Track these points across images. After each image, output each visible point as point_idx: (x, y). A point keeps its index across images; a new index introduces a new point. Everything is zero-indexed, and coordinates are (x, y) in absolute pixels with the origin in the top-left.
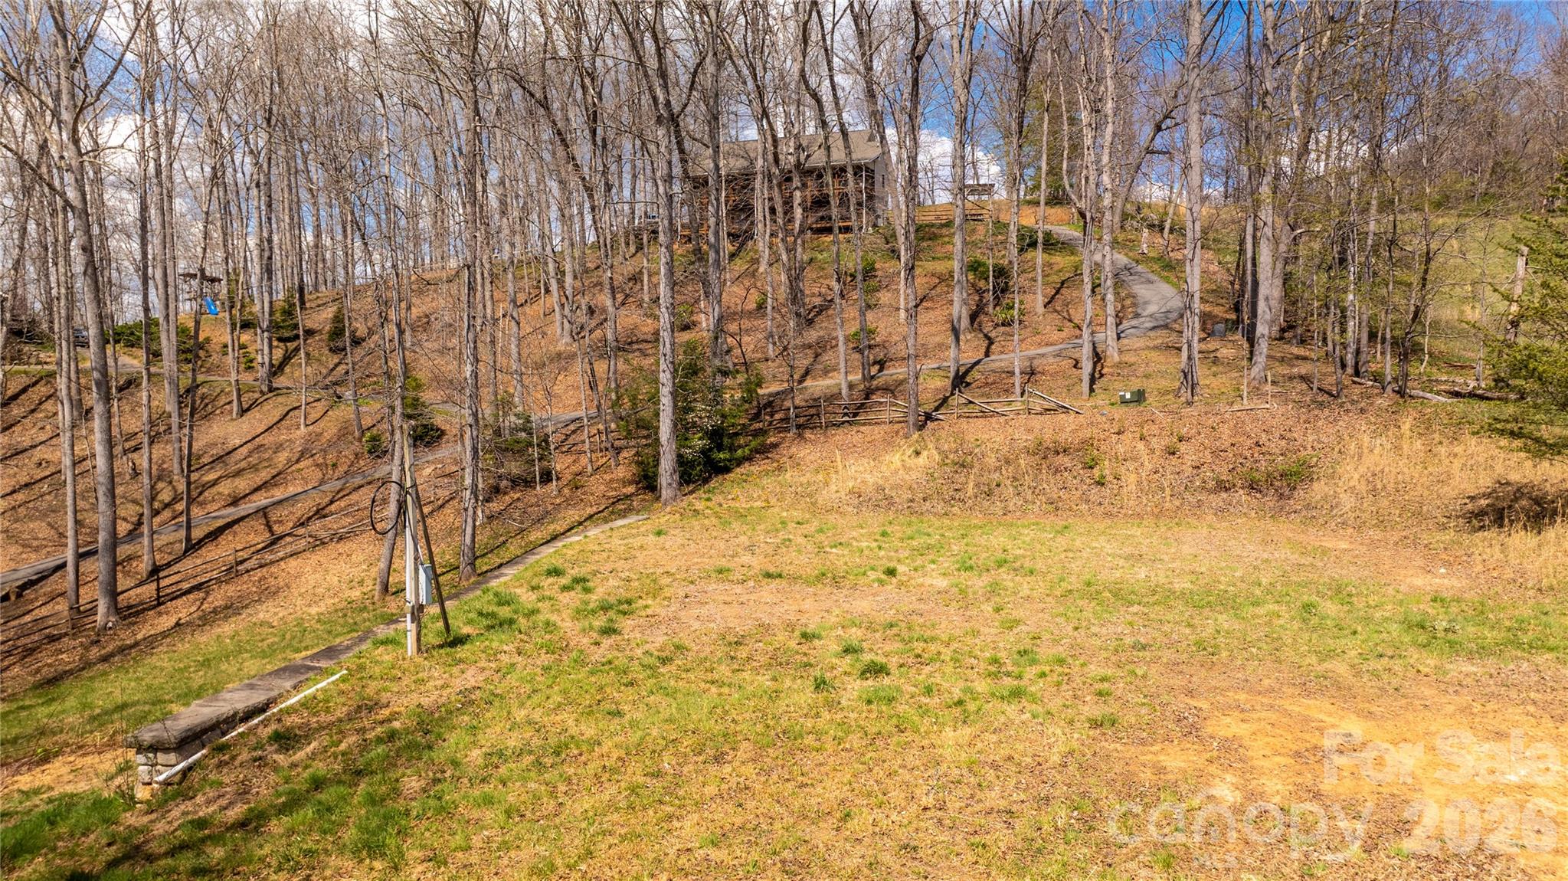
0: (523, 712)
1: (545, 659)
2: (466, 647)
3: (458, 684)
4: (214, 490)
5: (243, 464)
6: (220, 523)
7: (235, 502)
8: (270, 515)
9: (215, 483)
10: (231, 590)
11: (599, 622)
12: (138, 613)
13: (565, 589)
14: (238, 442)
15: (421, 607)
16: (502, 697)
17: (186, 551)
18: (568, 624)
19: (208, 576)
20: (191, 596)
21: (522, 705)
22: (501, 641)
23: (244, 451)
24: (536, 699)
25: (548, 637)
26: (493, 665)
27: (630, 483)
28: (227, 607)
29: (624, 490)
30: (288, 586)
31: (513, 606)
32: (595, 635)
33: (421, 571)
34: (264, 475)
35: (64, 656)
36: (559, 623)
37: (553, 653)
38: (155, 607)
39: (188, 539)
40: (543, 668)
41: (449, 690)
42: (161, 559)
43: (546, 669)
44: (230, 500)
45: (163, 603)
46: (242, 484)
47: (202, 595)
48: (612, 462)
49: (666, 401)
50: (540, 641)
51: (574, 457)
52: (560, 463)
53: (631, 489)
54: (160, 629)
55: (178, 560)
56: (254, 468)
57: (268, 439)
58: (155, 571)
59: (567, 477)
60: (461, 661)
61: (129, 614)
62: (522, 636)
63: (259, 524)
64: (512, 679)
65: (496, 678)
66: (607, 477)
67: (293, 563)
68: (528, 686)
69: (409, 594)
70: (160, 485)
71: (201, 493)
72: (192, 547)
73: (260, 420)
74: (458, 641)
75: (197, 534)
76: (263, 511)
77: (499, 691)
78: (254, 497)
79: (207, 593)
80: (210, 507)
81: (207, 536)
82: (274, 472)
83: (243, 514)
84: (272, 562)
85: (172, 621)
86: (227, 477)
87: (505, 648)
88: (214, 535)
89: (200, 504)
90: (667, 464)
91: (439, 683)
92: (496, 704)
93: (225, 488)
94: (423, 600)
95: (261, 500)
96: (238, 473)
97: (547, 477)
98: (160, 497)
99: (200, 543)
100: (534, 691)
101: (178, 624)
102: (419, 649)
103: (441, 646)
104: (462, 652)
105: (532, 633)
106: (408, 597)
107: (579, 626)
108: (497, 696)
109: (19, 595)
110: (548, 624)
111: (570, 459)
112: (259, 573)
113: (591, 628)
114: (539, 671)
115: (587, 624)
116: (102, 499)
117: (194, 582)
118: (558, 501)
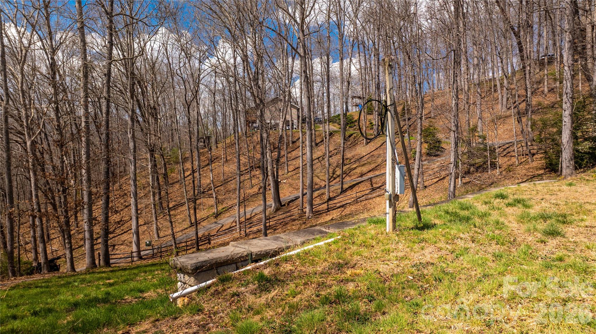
0: (472, 297)
1: (495, 248)
2: (430, 231)
3: (416, 258)
4: (355, 171)
5: (366, 162)
6: (355, 183)
7: (362, 175)
8: (373, 180)
9: (355, 168)
10: (353, 208)
11: (542, 226)
12: (320, 214)
13: (509, 205)
14: (365, 154)
15: (397, 197)
16: (452, 276)
17: (341, 193)
18: (515, 225)
19: (346, 202)
20: (339, 209)
21: (471, 289)
22: (459, 230)
23: (367, 157)
24: (487, 285)
25: (497, 232)
26: (449, 247)
27: (540, 169)
28: (350, 214)
29: (537, 172)
30: (374, 208)
31: (471, 211)
32: (539, 235)
33: (397, 170)
34: (373, 166)
35: (294, 227)
36: (506, 223)
37: (503, 244)
38: (326, 212)
39: (342, 188)
40: (494, 255)
41: (407, 262)
42: (331, 195)
43: (497, 257)
44: (360, 175)
45: (330, 211)
46: (365, 169)
47: (343, 209)
48: (530, 160)
49: (567, 120)
50: (491, 234)
51: (508, 158)
52: (501, 161)
53: (541, 172)
54: (326, 220)
55: (338, 196)
56: (370, 163)
57: (375, 153)
58: (330, 199)
59: (505, 166)
60: (423, 240)
61: (317, 214)
62: (477, 229)
63: (368, 184)
64: (465, 261)
65: (450, 257)
66: (527, 167)
67: (378, 199)
68: (479, 270)
69: (388, 187)
70: (337, 169)
71: (350, 172)
72: (343, 191)
73: (373, 146)
74: (427, 227)
75: (345, 186)
76: (371, 179)
77: (450, 270)
78: (368, 174)
79: (345, 208)
80: (352, 177)
81: (349, 188)
82: (377, 164)
83: (363, 180)
84: (370, 199)
85: (331, 218)
86: (359, 166)
87: (462, 235)
88: (351, 187)
89: (349, 176)
90: (566, 155)
91: (401, 254)
92: (446, 282)
93: (359, 170)
94: (398, 191)
95: (370, 175)
96: (363, 165)
97: (494, 166)
98: (336, 173)
99: (347, 190)
100: (485, 276)
101: (332, 219)
102: (394, 228)
103: (412, 229)
104: (426, 234)
105: (486, 228)
106: (387, 188)
107: (524, 227)
108: (447, 274)
109: (288, 205)
110: (497, 223)
111: (506, 159)
112: (365, 202)
113: (536, 230)
114: (490, 257)
115: (531, 226)
116: (308, 168)
117: (341, 204)
118: (500, 177)
